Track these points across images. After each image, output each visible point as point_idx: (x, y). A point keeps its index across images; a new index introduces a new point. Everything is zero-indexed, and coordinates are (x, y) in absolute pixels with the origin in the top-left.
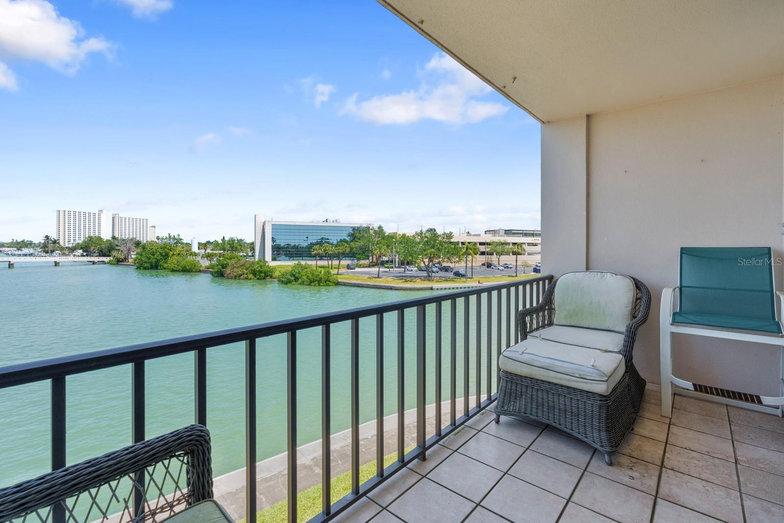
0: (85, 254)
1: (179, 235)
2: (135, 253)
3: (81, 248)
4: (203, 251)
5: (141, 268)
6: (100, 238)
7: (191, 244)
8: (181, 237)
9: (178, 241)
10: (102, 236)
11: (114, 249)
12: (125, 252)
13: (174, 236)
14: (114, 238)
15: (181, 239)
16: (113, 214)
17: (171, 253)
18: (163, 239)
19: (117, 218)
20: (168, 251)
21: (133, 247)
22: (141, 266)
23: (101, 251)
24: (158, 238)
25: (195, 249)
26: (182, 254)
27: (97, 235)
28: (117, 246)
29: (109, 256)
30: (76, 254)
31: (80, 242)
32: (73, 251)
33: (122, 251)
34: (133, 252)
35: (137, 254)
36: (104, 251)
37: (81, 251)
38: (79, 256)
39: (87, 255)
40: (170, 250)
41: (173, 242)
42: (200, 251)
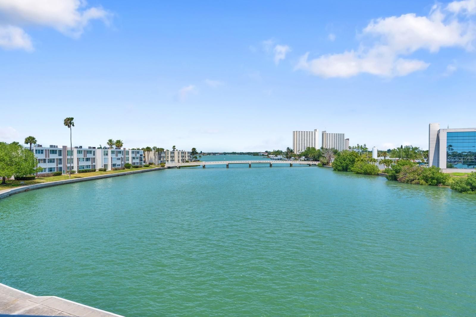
0: (306, 159)
1: (365, 145)
2: (334, 159)
3: (304, 155)
4: (383, 158)
5: (336, 170)
6: (314, 149)
7: (371, 152)
8: (367, 147)
9: (364, 149)
10: (316, 148)
11: (321, 156)
12: (327, 158)
13: (362, 146)
14: (322, 148)
15: (367, 148)
16: (322, 132)
17: (357, 159)
18: (353, 148)
19: (325, 134)
20: (354, 157)
21: (332, 155)
22: (337, 169)
23: (314, 157)
24: (350, 148)
25: (375, 156)
26: (365, 160)
27: (313, 147)
28: (323, 154)
29: (318, 161)
30: (302, 159)
31: (303, 151)
32: (300, 157)
33: (326, 157)
34: (333, 158)
35: (335, 160)
36: (316, 157)
37: (304, 157)
38: (303, 161)
39: (307, 160)
40: (356, 157)
41: (360, 151)
42: (379, 158)
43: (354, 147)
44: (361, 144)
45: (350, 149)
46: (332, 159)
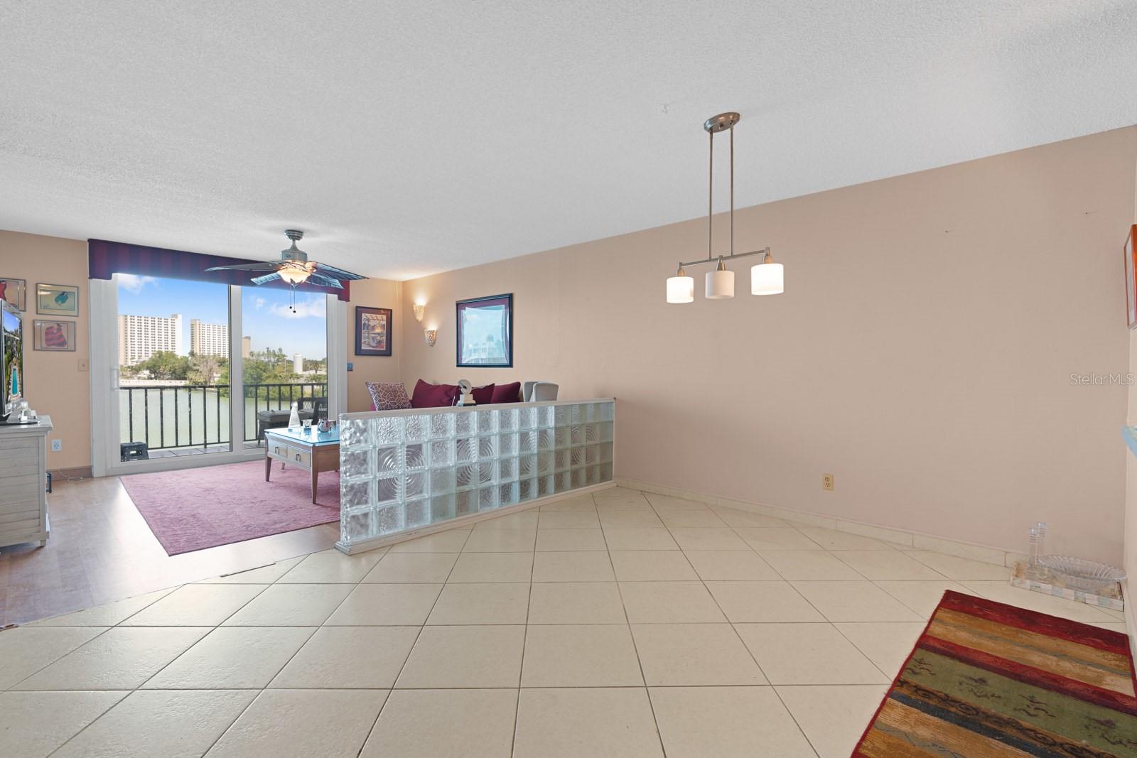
0: (153, 376)
1: (280, 350)
2: (219, 375)
3: (148, 368)
4: (313, 372)
5: (226, 395)
6: (172, 355)
7: (292, 362)
8: (284, 353)
9: (280, 357)
10: (177, 353)
11: (191, 369)
12: (205, 373)
13: (274, 351)
14: (192, 354)
15: (284, 356)
16: (192, 320)
17: (265, 375)
18: (259, 355)
19: (198, 325)
20: (261, 372)
21: (216, 367)
22: (226, 393)
23: (174, 372)
24: (252, 354)
25: (298, 369)
26: (280, 376)
27: (170, 350)
28: (195, 365)
29: (185, 379)
30: (142, 376)
31: (147, 359)
32: (138, 372)
33: (201, 372)
34: (217, 373)
35: (222, 376)
36: (178, 372)
37: (147, 372)
38: (145, 379)
39: (156, 378)
40: (264, 371)
41: (273, 360)
42: (307, 373)
43: (261, 353)
44: (274, 348)
45: (252, 356)
46: (215, 375)
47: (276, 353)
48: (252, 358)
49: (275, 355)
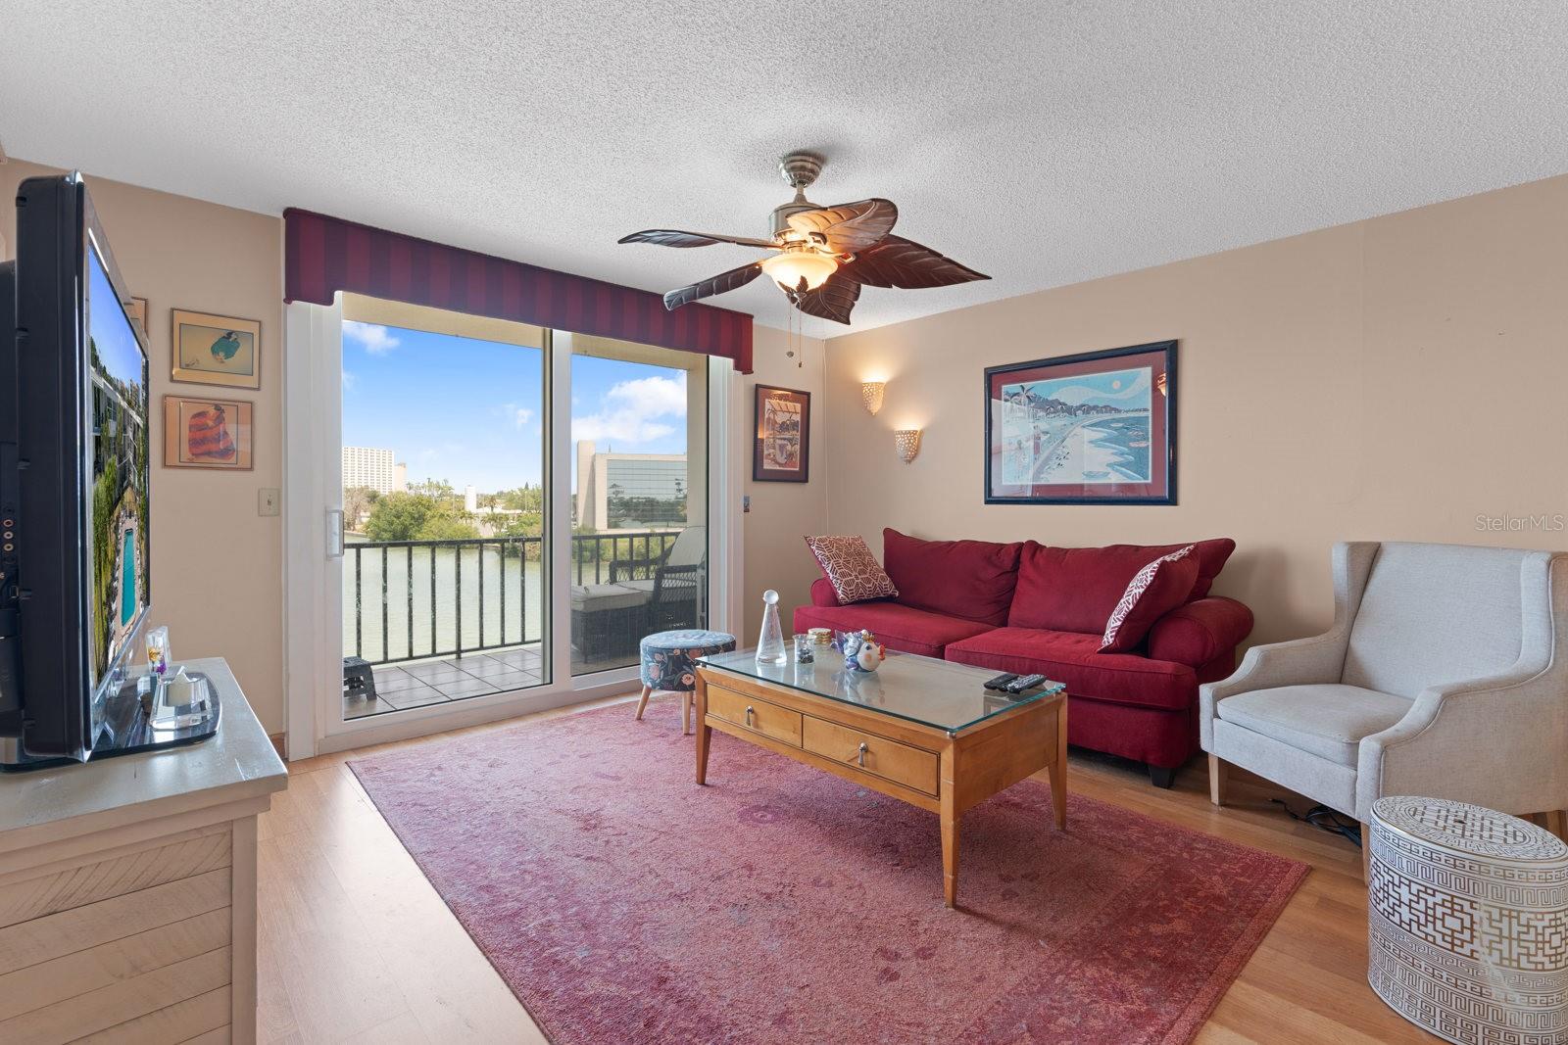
1: (446, 481)
2: (368, 514)
4: (488, 510)
7: (463, 497)
8: (449, 485)
9: (445, 491)
13: (438, 483)
15: (450, 489)
17: (428, 513)
18: (418, 488)
20: (423, 509)
21: (364, 503)
24: (409, 486)
25: (471, 506)
26: (448, 515)
34: (365, 511)
35: (372, 515)
40: (428, 509)
41: (436, 494)
42: (480, 510)
43: (421, 485)
44: (438, 478)
45: (410, 488)
46: (362, 514)
47: (441, 485)
48: (408, 492)
49: (438, 487)
